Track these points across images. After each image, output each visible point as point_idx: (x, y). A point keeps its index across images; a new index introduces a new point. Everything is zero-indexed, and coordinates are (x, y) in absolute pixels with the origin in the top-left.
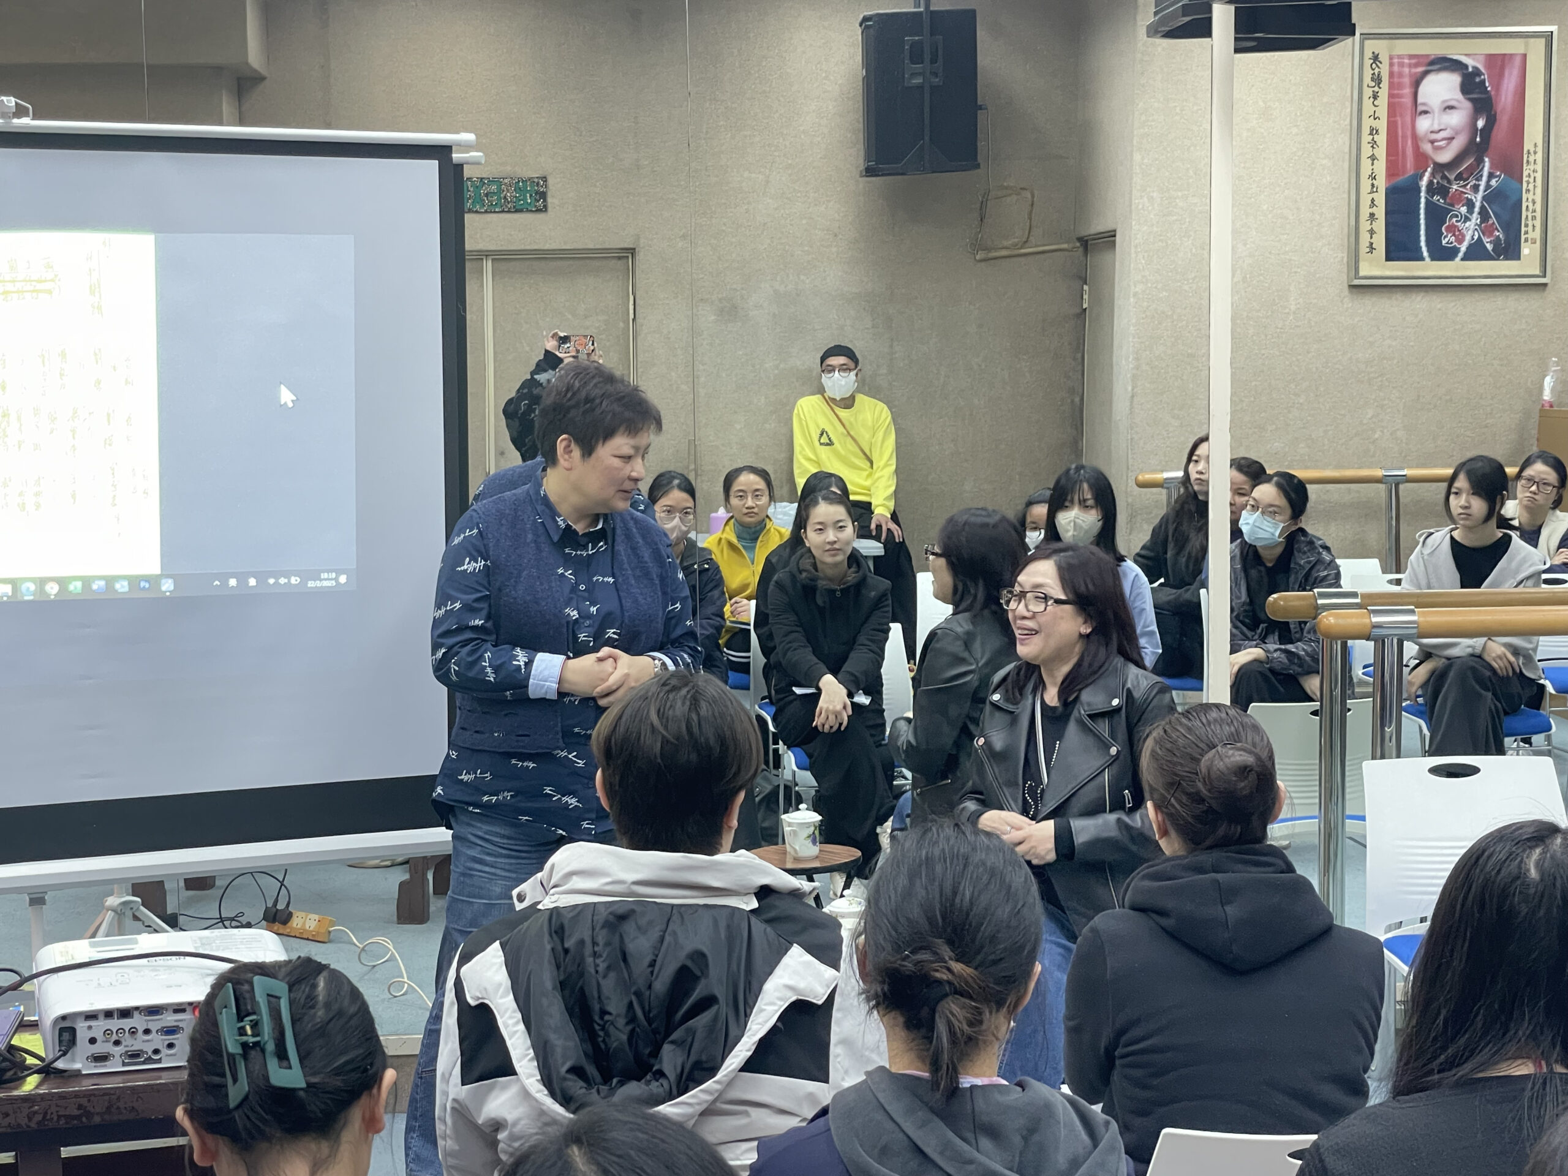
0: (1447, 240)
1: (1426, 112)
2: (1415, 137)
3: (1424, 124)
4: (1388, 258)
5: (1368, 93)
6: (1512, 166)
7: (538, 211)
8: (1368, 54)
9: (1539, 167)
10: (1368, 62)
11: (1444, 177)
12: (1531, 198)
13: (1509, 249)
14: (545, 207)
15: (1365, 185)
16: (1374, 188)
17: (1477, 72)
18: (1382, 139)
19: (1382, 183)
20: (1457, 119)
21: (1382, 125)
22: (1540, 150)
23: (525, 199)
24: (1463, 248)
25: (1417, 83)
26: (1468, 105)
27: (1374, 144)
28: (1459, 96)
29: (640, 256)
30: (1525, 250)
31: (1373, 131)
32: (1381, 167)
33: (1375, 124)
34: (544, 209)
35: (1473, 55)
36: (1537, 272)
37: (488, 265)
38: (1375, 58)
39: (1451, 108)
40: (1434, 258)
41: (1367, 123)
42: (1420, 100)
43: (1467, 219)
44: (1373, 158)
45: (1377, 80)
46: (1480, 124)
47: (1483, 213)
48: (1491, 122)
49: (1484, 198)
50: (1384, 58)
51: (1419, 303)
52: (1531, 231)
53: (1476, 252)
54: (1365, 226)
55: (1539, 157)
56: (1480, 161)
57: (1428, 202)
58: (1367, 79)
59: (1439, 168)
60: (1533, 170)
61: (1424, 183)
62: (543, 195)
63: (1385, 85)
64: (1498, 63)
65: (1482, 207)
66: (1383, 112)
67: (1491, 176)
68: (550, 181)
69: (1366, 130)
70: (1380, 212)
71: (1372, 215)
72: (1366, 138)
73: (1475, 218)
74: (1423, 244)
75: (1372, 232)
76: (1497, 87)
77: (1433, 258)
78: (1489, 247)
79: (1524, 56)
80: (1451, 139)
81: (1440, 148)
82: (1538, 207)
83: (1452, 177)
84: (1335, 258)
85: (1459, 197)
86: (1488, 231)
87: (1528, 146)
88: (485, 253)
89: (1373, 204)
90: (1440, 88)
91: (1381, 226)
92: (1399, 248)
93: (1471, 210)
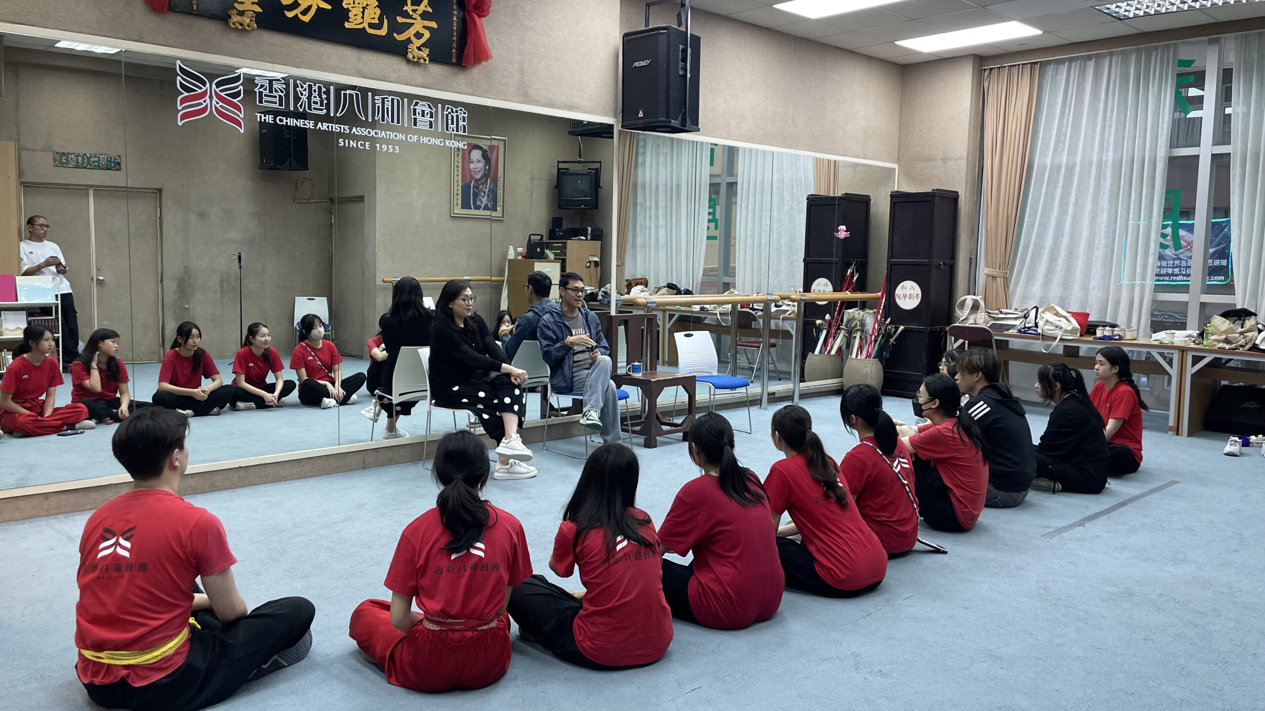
0: (478, 203)
1: (472, 162)
2: (469, 170)
3: (472, 166)
4: (462, 208)
5: (456, 153)
6: (495, 181)
7: (117, 170)
9: (502, 182)
11: (478, 183)
12: (500, 192)
14: (120, 169)
17: (486, 151)
18: (460, 169)
19: (460, 184)
20: (480, 165)
21: (460, 165)
22: (502, 177)
23: (111, 165)
24: (483, 206)
25: (470, 152)
26: (484, 161)
27: (458, 171)
28: (481, 158)
29: (164, 193)
30: (498, 209)
31: (458, 167)
32: (460, 178)
33: (458, 164)
34: (119, 170)
35: (485, 144)
36: (501, 216)
37: (91, 192)
39: (479, 161)
40: (475, 209)
41: (456, 164)
42: (471, 158)
43: (484, 197)
44: (458, 175)
46: (487, 167)
47: (488, 196)
48: (490, 167)
49: (488, 191)
51: (470, 223)
52: (500, 202)
53: (486, 208)
54: (455, 197)
55: (502, 179)
56: (487, 179)
57: (473, 191)
59: (476, 180)
61: (472, 185)
62: (119, 164)
64: (492, 147)
65: (488, 194)
66: (460, 161)
67: (490, 184)
68: (122, 158)
69: (455, 166)
70: (460, 193)
71: (457, 194)
72: (456, 169)
73: (486, 197)
74: (472, 204)
75: (457, 199)
76: (491, 156)
78: (490, 206)
79: (498, 146)
80: (479, 171)
81: (476, 174)
82: (502, 195)
83: (480, 183)
84: (446, 207)
85: (482, 190)
86: (489, 201)
87: (499, 176)
88: (91, 186)
89: (458, 190)
90: (476, 155)
91: (460, 197)
92: (465, 205)
93: (485, 194)
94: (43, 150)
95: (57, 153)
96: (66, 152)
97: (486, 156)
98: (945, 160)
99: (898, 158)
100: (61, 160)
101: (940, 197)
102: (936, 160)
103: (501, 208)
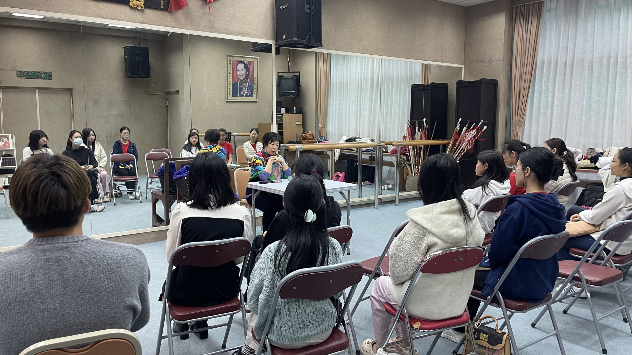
0: (242, 93)
1: (239, 70)
2: (237, 75)
5: (229, 66)
6: (252, 81)
7: (50, 79)
8: (229, 59)
9: (256, 81)
10: (229, 61)
11: (242, 82)
13: (251, 95)
15: (229, 83)
16: (230, 84)
17: (247, 64)
18: (231, 75)
19: (231, 83)
20: (243, 72)
21: (231, 72)
23: (46, 77)
24: (245, 95)
25: (237, 65)
26: (245, 70)
27: (230, 76)
28: (244, 68)
30: (254, 95)
31: (230, 73)
32: (231, 80)
33: (230, 72)
34: (51, 79)
35: (246, 60)
36: (256, 99)
37: (37, 91)
38: (230, 60)
39: (243, 70)
41: (229, 72)
42: (238, 68)
44: (230, 78)
45: (230, 64)
46: (247, 73)
47: (248, 89)
48: (249, 73)
49: (248, 86)
50: (231, 60)
51: (237, 105)
52: (255, 92)
53: (247, 96)
54: (229, 90)
55: (256, 79)
56: (247, 80)
57: (239, 87)
58: (229, 64)
59: (241, 80)
60: (255, 81)
61: (238, 83)
62: (51, 76)
63: (232, 65)
65: (248, 88)
66: (231, 70)
67: (249, 82)
68: (52, 73)
69: (229, 73)
70: (231, 88)
71: (230, 89)
72: (229, 74)
73: (246, 90)
74: (238, 94)
75: (230, 91)
76: (250, 67)
77: (240, 96)
78: (249, 95)
79: (254, 62)
80: (243, 76)
81: (241, 77)
84: (223, 96)
85: (244, 86)
86: (248, 92)
87: (254, 78)
88: (37, 88)
89: (230, 87)
90: (241, 66)
91: (231, 91)
92: (234, 95)
93: (246, 88)
94: (11, 70)
95: (19, 71)
96: (23, 70)
97: (246, 67)
98: (490, 61)
99: (464, 61)
100: (21, 74)
101: (485, 83)
102: (485, 62)
103: (256, 95)
